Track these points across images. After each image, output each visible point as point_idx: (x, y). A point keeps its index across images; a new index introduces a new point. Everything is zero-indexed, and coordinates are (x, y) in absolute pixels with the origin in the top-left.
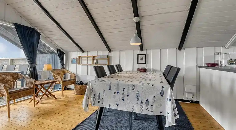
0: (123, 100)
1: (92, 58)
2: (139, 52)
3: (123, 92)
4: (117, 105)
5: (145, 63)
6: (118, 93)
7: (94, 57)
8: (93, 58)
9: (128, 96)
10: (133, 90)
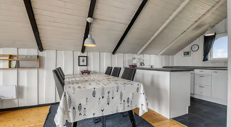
0: (108, 104)
1: (7, 58)
2: (79, 53)
3: (109, 95)
4: (102, 111)
5: (87, 65)
6: (103, 97)
7: (11, 56)
8: (10, 58)
9: (113, 98)
10: (117, 91)
